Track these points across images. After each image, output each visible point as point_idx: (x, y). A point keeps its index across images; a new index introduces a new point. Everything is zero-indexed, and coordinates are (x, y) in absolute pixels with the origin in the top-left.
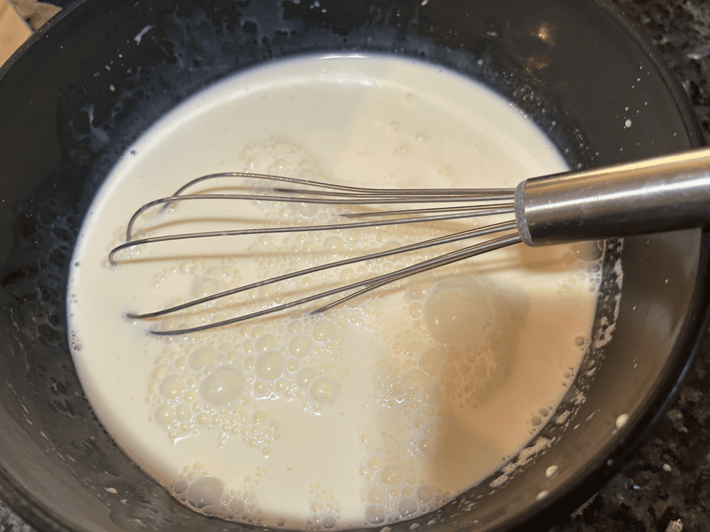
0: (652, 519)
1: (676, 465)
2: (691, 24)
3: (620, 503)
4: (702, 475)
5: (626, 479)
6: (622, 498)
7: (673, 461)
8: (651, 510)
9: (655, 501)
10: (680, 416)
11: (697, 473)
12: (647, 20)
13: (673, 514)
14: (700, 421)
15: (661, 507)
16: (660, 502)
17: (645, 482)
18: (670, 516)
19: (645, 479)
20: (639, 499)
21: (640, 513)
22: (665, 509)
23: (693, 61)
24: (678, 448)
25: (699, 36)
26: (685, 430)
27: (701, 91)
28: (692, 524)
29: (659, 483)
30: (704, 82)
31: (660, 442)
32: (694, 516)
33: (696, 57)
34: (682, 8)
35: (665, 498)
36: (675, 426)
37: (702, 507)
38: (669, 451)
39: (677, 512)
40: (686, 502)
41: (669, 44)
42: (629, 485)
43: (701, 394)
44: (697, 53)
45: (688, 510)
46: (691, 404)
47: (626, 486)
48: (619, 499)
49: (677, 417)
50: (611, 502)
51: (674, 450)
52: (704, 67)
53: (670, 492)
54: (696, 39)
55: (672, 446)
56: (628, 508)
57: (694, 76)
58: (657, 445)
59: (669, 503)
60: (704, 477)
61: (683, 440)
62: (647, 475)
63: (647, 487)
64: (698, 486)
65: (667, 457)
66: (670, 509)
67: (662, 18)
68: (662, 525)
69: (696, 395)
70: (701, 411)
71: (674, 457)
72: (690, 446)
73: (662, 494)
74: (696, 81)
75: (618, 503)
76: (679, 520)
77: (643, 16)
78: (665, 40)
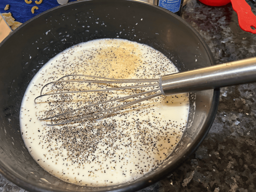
0: (209, 187)
1: (217, 169)
2: (223, 32)
3: (199, 182)
4: (225, 173)
5: (201, 174)
6: (200, 180)
7: (216, 168)
8: (209, 184)
9: (210, 181)
10: (218, 154)
11: (224, 172)
12: (209, 31)
13: (216, 186)
14: (225, 155)
15: (212, 183)
16: (212, 182)
17: (207, 175)
18: (215, 186)
19: (207, 174)
20: (205, 180)
21: (206, 185)
22: (214, 184)
23: (223, 43)
24: (217, 164)
25: (225, 36)
26: (220, 158)
27: (225, 53)
28: (223, 189)
29: (212, 175)
30: (226, 50)
31: (212, 162)
32: (223, 186)
33: (224, 42)
34: (220, 27)
35: (214, 180)
36: (217, 157)
37: (226, 183)
38: (215, 165)
39: (218, 185)
40: (220, 182)
41: (215, 38)
42: (202, 176)
43: (225, 147)
44: (224, 41)
45: (221, 184)
46: (222, 150)
47: (201, 176)
48: (199, 181)
49: (217, 154)
50: (196, 181)
51: (216, 165)
52: (226, 45)
53: (215, 178)
54: (224, 37)
55: (216, 163)
56: (202, 183)
57: (223, 48)
58: (211, 163)
59: (215, 182)
60: (226, 174)
61: (219, 161)
62: (208, 173)
63: (208, 177)
64: (224, 177)
65: (214, 167)
66: (215, 184)
67: (213, 30)
68: (213, 189)
69: (223, 147)
70: (225, 152)
71: (216, 167)
72: (222, 163)
73: (213, 179)
74: (224, 50)
75: (198, 182)
76: (218, 188)
77: (207, 30)
78: (214, 37)
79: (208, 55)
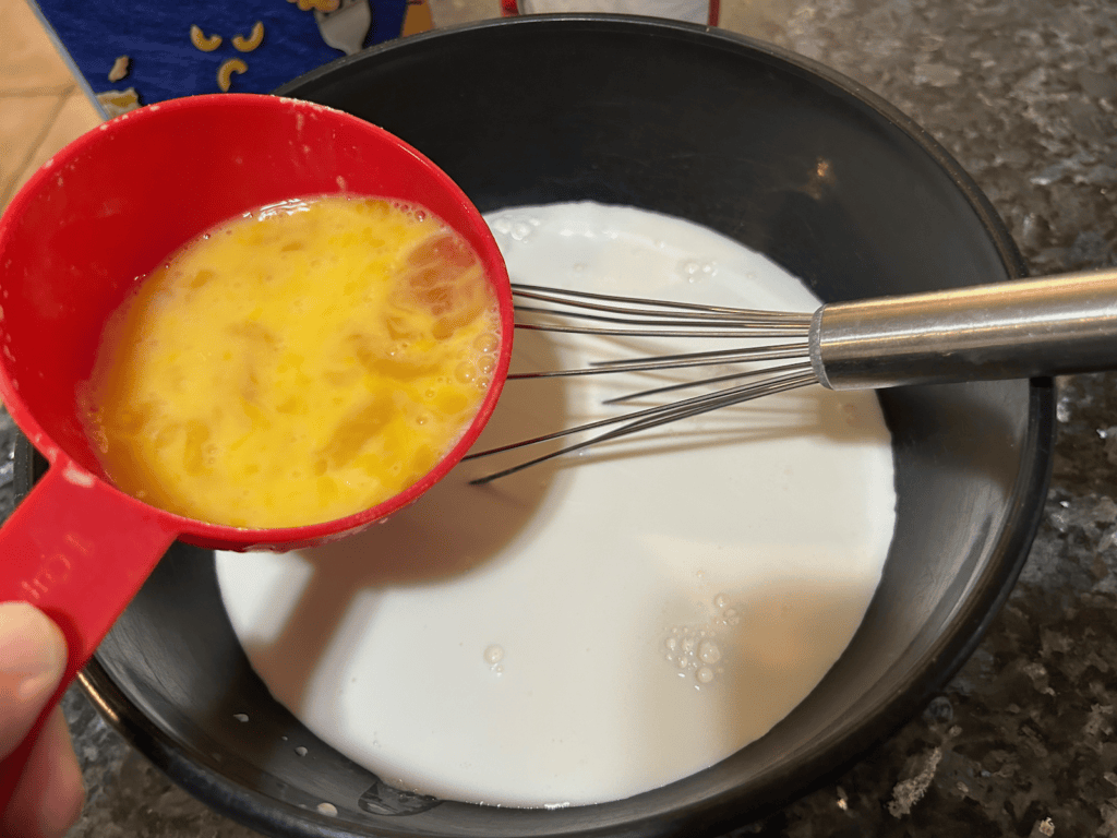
0: (1010, 818)
1: (1041, 741)
2: (1035, 138)
3: (963, 796)
4: (1078, 754)
5: (970, 762)
6: (966, 790)
7: (1037, 736)
8: (1008, 806)
9: (1013, 792)
10: (1043, 672)
11: (1072, 752)
12: (972, 135)
13: (1039, 811)
14: (1072, 679)
15: (1023, 801)
16: (1020, 794)
17: (998, 766)
18: (1035, 813)
19: (997, 762)
20: (990, 790)
21: (993, 810)
22: (1028, 803)
23: (1040, 187)
24: (1042, 717)
25: (1046, 154)
26: (1052, 692)
27: (1052, 227)
28: (1068, 826)
29: (1017, 767)
30: (1055, 215)
31: (1016, 709)
32: (1069, 814)
33: (1044, 182)
34: (1021, 117)
35: (1027, 788)
36: (1037, 686)
37: (1080, 800)
38: (1029, 722)
39: (1045, 808)
40: (1058, 793)
41: (1004, 166)
42: (974, 770)
43: (1071, 641)
44: (1044, 176)
45: (1061, 805)
46: (1058, 655)
47: (971, 773)
48: (962, 791)
49: (1039, 674)
50: (950, 795)
51: (1037, 720)
52: (1056, 196)
53: (1034, 780)
54: (1043, 158)
55: (1034, 714)
56: (976, 803)
57: (1041, 207)
58: (1012, 714)
59: (1033, 795)
60: (1081, 758)
61: (1049, 706)
62: (999, 755)
63: (1000, 773)
64: (1074, 770)
65: (1026, 730)
66: (1034, 804)
67: (995, 131)
68: (1026, 825)
69: (1064, 643)
70: (1072, 666)
71: (1037, 730)
72: (1060, 714)
73: (1023, 783)
74: (1045, 214)
75: (960, 797)
76: (1049, 819)
77: (967, 130)
78: (999, 161)
79: (994, 244)
